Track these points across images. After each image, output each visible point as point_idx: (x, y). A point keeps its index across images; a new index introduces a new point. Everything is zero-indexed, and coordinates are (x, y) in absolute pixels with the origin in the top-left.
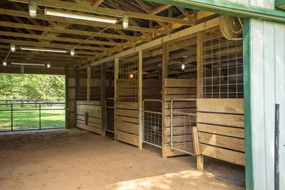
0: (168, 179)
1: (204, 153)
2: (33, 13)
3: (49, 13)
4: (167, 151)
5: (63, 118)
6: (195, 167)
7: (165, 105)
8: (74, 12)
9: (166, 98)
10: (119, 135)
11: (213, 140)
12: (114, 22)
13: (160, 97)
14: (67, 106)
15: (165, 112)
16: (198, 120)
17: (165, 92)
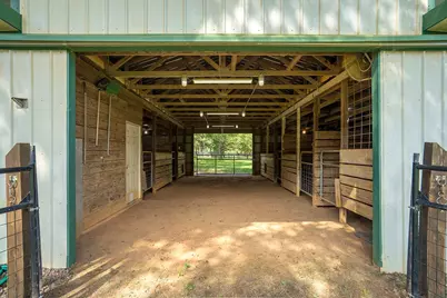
0: (303, 226)
1: (346, 207)
2: (184, 83)
3: (196, 82)
4: (317, 200)
5: (251, 167)
6: (337, 219)
7: (316, 157)
8: (218, 78)
9: (316, 150)
10: (284, 183)
11: (354, 194)
12: (250, 82)
13: (311, 149)
14: (254, 157)
15: (315, 164)
16: (341, 172)
17: (316, 144)
